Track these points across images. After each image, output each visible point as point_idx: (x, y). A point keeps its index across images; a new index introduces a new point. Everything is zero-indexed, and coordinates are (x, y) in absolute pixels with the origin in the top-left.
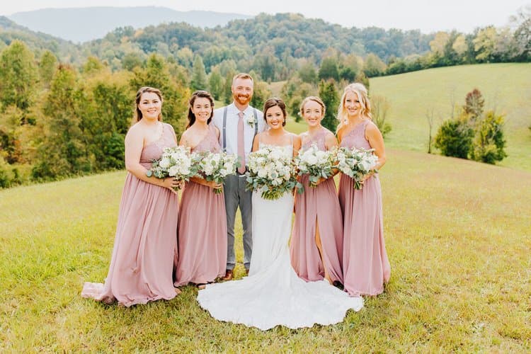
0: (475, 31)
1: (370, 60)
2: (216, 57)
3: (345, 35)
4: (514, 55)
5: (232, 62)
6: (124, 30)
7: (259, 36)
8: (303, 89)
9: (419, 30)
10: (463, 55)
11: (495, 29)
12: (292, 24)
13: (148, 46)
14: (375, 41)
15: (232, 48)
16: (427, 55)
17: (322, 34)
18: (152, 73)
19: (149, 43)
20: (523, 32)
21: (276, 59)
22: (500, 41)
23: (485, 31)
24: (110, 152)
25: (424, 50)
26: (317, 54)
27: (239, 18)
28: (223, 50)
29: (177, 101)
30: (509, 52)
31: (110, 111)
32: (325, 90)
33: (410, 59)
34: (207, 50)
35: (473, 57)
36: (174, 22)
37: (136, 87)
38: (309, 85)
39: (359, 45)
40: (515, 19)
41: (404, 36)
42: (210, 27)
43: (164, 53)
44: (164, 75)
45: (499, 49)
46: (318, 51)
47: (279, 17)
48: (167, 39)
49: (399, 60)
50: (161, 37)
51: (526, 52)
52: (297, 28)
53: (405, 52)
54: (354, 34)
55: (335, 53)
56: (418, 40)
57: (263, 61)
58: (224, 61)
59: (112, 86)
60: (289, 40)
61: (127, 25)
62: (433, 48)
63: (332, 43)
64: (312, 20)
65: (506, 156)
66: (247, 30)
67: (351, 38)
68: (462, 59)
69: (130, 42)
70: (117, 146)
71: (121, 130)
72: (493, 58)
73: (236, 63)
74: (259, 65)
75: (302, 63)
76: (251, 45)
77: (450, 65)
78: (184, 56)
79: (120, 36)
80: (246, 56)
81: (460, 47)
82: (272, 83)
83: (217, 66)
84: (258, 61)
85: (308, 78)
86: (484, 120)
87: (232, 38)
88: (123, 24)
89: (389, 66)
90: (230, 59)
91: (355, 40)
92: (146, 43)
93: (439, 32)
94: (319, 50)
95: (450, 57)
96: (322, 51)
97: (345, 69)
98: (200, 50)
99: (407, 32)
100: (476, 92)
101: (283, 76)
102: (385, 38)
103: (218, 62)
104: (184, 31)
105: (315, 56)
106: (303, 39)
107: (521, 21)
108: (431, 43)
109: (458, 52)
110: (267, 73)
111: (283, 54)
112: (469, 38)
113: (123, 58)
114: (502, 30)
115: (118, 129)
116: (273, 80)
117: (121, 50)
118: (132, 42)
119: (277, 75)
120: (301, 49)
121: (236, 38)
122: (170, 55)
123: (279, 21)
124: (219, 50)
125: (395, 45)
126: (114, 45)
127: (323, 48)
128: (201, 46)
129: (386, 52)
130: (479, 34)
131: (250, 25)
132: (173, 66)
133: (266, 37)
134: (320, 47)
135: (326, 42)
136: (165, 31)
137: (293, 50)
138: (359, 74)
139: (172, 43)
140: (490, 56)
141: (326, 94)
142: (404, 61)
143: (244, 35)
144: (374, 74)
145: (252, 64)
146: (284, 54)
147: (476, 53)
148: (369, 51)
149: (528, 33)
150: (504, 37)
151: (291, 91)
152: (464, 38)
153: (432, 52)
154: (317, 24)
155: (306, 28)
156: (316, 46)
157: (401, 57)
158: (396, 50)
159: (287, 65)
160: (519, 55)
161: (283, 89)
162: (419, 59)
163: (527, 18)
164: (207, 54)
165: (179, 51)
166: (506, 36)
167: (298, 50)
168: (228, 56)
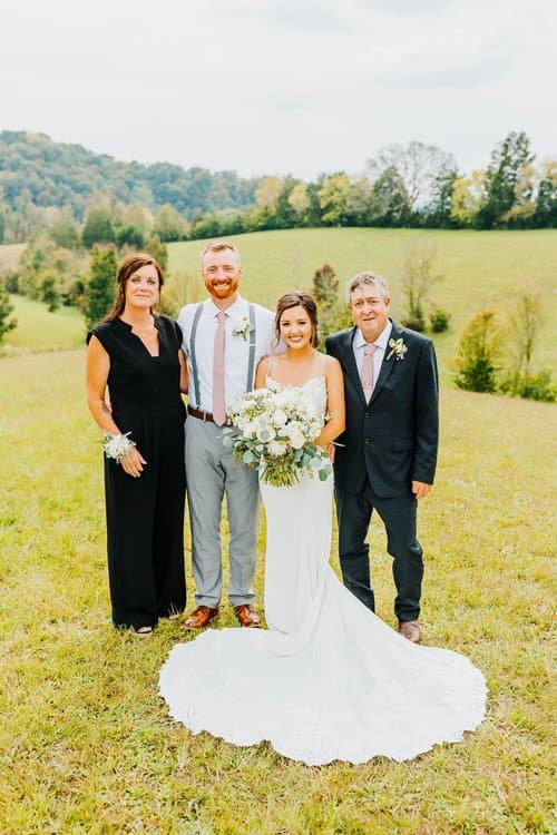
0: (319, 179)
1: (165, 215)
3: (122, 172)
4: (375, 216)
8: (59, 258)
9: (235, 171)
10: (303, 214)
11: (347, 177)
12: (32, 151)
14: (169, 184)
16: (252, 211)
17: (82, 169)
20: (386, 184)
21: (6, 206)
22: (353, 195)
23: (333, 180)
25: (244, 203)
26: (75, 201)
30: (368, 211)
32: (100, 261)
33: (226, 216)
35: (317, 217)
38: (66, 251)
39: (144, 190)
40: (374, 164)
41: (214, 179)
45: (353, 206)
46: (78, 198)
47: (8, 137)
49: (208, 216)
51: (390, 213)
52: (39, 157)
53: (215, 204)
54: (134, 171)
55: (106, 200)
56: (234, 188)
60: (27, 175)
62: (259, 200)
63: (99, 186)
64: (65, 146)
67: (131, 178)
68: (302, 219)
72: (345, 220)
75: (51, 214)
77: (286, 228)
81: (299, 201)
85: (65, 240)
86: (344, 311)
89: (194, 225)
91: (137, 182)
93: (265, 177)
94: (79, 195)
95: (286, 215)
96: (84, 197)
97: (126, 228)
99: (217, 174)
100: (327, 270)
101: (20, 235)
102: (184, 182)
105: (73, 205)
107: (382, 168)
108: (257, 193)
109: (296, 209)
111: (17, 199)
112: (312, 190)
114: (358, 180)
119: (8, 233)
120: (47, 193)
123: (9, 144)
125: (199, 192)
127: (85, 192)
129: (187, 203)
130: (326, 183)
134: (79, 190)
135: (90, 183)
137: (35, 193)
138: (147, 236)
140: (341, 216)
141: (103, 268)
142: (217, 220)
144: (171, 237)
146: (19, 200)
147: (322, 212)
148: (159, 199)
149: (393, 185)
150: (360, 191)
151: (37, 261)
152: (305, 188)
153: (258, 206)
154: (72, 154)
155: (55, 158)
156: (73, 188)
157: (212, 212)
158: (201, 201)
159: (25, 216)
160: (381, 217)
161: (22, 257)
162: (239, 217)
163: (391, 164)
166: (363, 188)
167: (43, 193)
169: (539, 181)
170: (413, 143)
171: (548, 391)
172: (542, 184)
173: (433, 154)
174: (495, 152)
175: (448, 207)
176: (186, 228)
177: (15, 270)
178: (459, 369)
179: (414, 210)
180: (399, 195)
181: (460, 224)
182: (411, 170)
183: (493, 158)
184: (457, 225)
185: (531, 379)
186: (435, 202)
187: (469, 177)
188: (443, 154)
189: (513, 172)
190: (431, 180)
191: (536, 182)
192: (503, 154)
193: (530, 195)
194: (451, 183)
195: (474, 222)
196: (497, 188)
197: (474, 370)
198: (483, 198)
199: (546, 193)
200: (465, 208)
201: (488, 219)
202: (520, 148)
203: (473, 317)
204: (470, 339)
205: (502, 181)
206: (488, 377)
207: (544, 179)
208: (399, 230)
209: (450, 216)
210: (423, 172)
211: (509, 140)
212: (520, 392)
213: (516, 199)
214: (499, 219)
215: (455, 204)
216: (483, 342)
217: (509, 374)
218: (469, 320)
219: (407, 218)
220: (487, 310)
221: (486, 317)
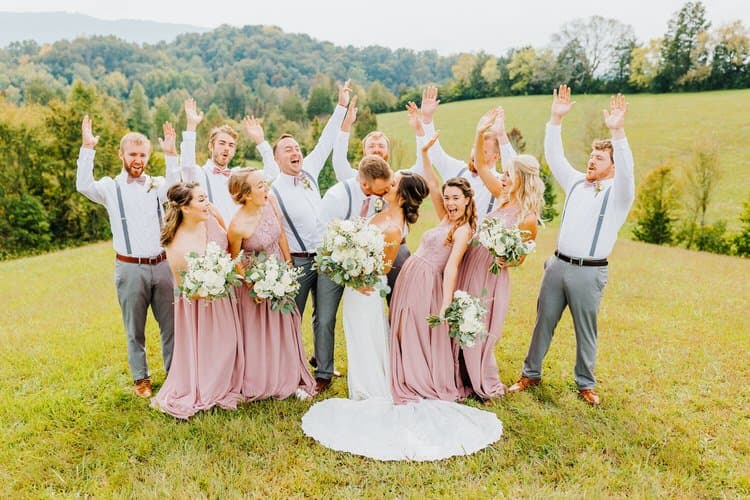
0: (508, 54)
1: (375, 91)
2: (161, 85)
3: (339, 56)
5: (184, 92)
6: (23, 45)
7: (220, 56)
8: (287, 129)
9: (436, 51)
10: (494, 85)
11: (533, 51)
12: (268, 41)
13: (60, 68)
14: (379, 64)
15: (184, 72)
16: (449, 84)
17: (307, 55)
18: (78, 109)
19: (61, 64)
20: (569, 55)
21: (246, 88)
22: (539, 66)
23: (522, 53)
24: (19, 223)
25: (443, 77)
26: (302, 81)
27: (191, 31)
28: (171, 75)
29: (116, 148)
30: (552, 80)
31: (16, 164)
34: (147, 75)
35: (507, 87)
36: (98, 35)
37: (55, 128)
38: (294, 123)
39: (358, 70)
40: (558, 38)
41: (417, 58)
42: (151, 44)
43: (84, 78)
44: (96, 112)
45: (539, 76)
46: (304, 78)
47: (248, 31)
48: (88, 60)
49: (412, 89)
50: (79, 56)
51: (573, 81)
52: (273, 46)
53: (418, 79)
54: (350, 54)
55: (327, 80)
56: (434, 65)
57: (228, 92)
58: (173, 91)
59: (20, 128)
60: (264, 62)
61: (27, 39)
62: (455, 75)
63: (322, 68)
64: (294, 36)
65: (557, 215)
66: (204, 48)
67: (348, 61)
68: (494, 90)
69: (32, 63)
70: (30, 213)
71: (34, 190)
72: (532, 88)
73: (191, 93)
74: (223, 96)
75: (282, 93)
76: (211, 69)
77: (479, 98)
78: (114, 83)
79: (17, 54)
80: (204, 84)
81: (491, 74)
83: (163, 97)
84: (221, 90)
85: (292, 114)
87: (181, 59)
88: (21, 37)
89: (400, 98)
90: (181, 88)
91: (353, 63)
92: (57, 65)
93: (461, 54)
94: (305, 76)
95: (479, 87)
96: (310, 78)
98: (138, 75)
99: (420, 53)
100: (514, 133)
101: (257, 111)
102: (392, 61)
103: (164, 91)
104: (111, 48)
105: (300, 85)
107: (565, 41)
108: (454, 68)
109: (488, 80)
110: (235, 107)
111: (255, 81)
112: (502, 63)
113: (23, 85)
114: (543, 53)
115: (29, 189)
117: (20, 74)
118: (35, 63)
119: (248, 109)
120: (280, 75)
121: (188, 59)
122: (95, 82)
123: (249, 36)
124: (166, 76)
125: (405, 70)
126: (9, 68)
127: (310, 74)
128: (138, 70)
129: (394, 79)
130: (515, 56)
131: (208, 41)
133: (232, 58)
134: (305, 72)
135: (312, 64)
136: (84, 48)
137: (270, 76)
138: (363, 110)
139: (96, 66)
140: (528, 85)
143: (200, 55)
144: (380, 109)
145: (213, 95)
146: (256, 82)
147: (512, 82)
148: (371, 77)
149: (575, 56)
150: (545, 62)
151: (270, 133)
152: (495, 62)
153: (454, 80)
154: (300, 41)
155: (286, 46)
156: (300, 71)
157: (415, 86)
158: (407, 77)
159: (262, 97)
163: (573, 37)
164: (147, 80)
165: (107, 77)
166: (547, 60)
167: (276, 76)
168: (177, 84)
169: (714, 46)
170: (594, 18)
171: (724, 240)
172: (717, 48)
173: (613, 26)
174: (672, 21)
175: (626, 73)
178: (637, 220)
179: (595, 77)
180: (581, 64)
181: (638, 88)
182: (592, 42)
183: (670, 27)
184: (634, 90)
185: (706, 229)
186: (614, 69)
187: (646, 45)
188: (623, 26)
189: (688, 39)
190: (610, 50)
191: (711, 48)
192: (679, 23)
193: (705, 60)
194: (631, 51)
195: (651, 87)
196: (674, 54)
197: (652, 222)
198: (660, 63)
199: (721, 57)
200: (643, 74)
201: (664, 84)
202: (696, 16)
203: (650, 172)
204: (647, 193)
205: (678, 47)
206: (665, 228)
207: (719, 44)
208: (581, 96)
209: (629, 82)
210: (603, 43)
211: (685, 10)
212: (696, 241)
213: (692, 64)
214: (675, 82)
215: (633, 71)
216: (660, 195)
217: (685, 225)
218: (648, 175)
219: (588, 85)
220: (665, 166)
221: (664, 173)
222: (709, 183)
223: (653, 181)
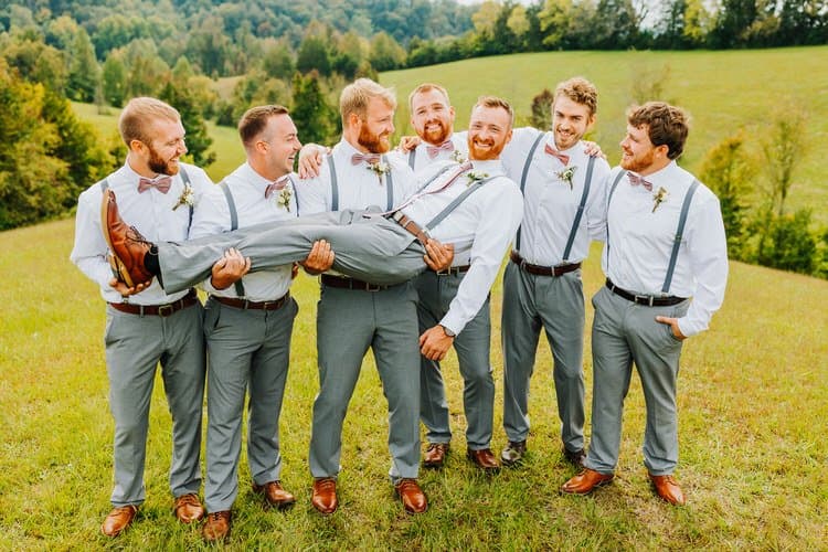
1: (380, 44)
2: (121, 33)
3: (340, 2)
4: (599, 37)
5: (150, 43)
8: (271, 88)
10: (523, 37)
14: (388, 13)
15: (150, 18)
16: (469, 36)
20: (611, 3)
21: (226, 38)
22: (577, 15)
25: (464, 30)
26: (295, 32)
28: (132, 22)
30: (592, 32)
32: (302, 89)
33: (443, 43)
34: (104, 20)
35: (537, 40)
38: (279, 82)
39: (363, 19)
41: (433, 7)
43: (23, 23)
45: (574, 26)
46: (297, 28)
48: (29, 1)
49: (425, 43)
51: (615, 33)
53: (434, 31)
54: (353, 1)
55: (322, 31)
56: (453, 14)
57: (204, 42)
58: (135, 40)
60: (248, 7)
62: (477, 25)
63: (319, 16)
67: (350, 8)
68: (522, 44)
73: (157, 44)
74: (198, 48)
75: (269, 45)
76: (183, 15)
77: (505, 53)
78: (63, 31)
80: (175, 33)
81: (518, 24)
82: (221, 80)
83: (123, 49)
84: (195, 40)
85: (278, 69)
89: (410, 53)
90: (146, 37)
91: (358, 11)
94: (299, 26)
95: (504, 40)
96: (304, 27)
97: (341, 57)
98: (93, 22)
99: (436, 2)
100: (545, 95)
101: (239, 67)
102: (403, 10)
103: (125, 41)
105: (292, 36)
106: (271, 7)
108: (475, 16)
109: (516, 32)
110: (212, 61)
111: (238, 31)
112: (531, 14)
116: (221, 74)
119: (228, 65)
120: (267, 24)
122: (36, 28)
124: (128, 22)
125: (418, 20)
127: (304, 22)
128: (92, 14)
129: (406, 31)
130: (547, 3)
132: (35, 46)
133: (209, 3)
134: (299, 20)
135: (306, 12)
137: (256, 25)
138: (363, 65)
139: (39, 7)
140: (563, 39)
141: (305, 96)
144: (386, 65)
145: (184, 45)
146: (240, 32)
147: (543, 35)
148: (378, 28)
149: (619, 3)
150: (583, 11)
151: (250, 92)
152: (525, 11)
153: (476, 31)
156: (293, 19)
157: (429, 39)
158: (420, 29)
159: (245, 49)
160: (606, 39)
161: (236, 89)
162: (456, 43)
164: (105, 29)
165: (53, 22)
166: (586, 8)
167: (263, 25)
168: (142, 32)
175: (679, 26)
176: (402, 55)
177: (230, 102)
179: (642, 29)
180: (625, 14)
181: (694, 43)
184: (688, 45)
186: (666, 20)
193: (773, 9)
195: (709, 41)
196: (735, 2)
198: (720, 13)
199: (792, 6)
200: (699, 26)
201: (724, 38)
203: (716, 146)
209: (683, 35)
212: (773, 236)
213: (757, 14)
214: (736, 36)
215: (687, 22)
216: (728, 175)
217: (759, 214)
218: (712, 151)
219: (634, 38)
220: (734, 138)
221: (733, 147)
222: (791, 161)
223: (720, 158)
